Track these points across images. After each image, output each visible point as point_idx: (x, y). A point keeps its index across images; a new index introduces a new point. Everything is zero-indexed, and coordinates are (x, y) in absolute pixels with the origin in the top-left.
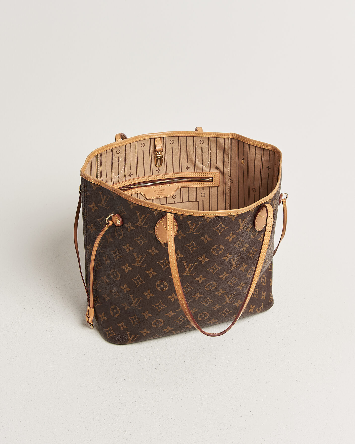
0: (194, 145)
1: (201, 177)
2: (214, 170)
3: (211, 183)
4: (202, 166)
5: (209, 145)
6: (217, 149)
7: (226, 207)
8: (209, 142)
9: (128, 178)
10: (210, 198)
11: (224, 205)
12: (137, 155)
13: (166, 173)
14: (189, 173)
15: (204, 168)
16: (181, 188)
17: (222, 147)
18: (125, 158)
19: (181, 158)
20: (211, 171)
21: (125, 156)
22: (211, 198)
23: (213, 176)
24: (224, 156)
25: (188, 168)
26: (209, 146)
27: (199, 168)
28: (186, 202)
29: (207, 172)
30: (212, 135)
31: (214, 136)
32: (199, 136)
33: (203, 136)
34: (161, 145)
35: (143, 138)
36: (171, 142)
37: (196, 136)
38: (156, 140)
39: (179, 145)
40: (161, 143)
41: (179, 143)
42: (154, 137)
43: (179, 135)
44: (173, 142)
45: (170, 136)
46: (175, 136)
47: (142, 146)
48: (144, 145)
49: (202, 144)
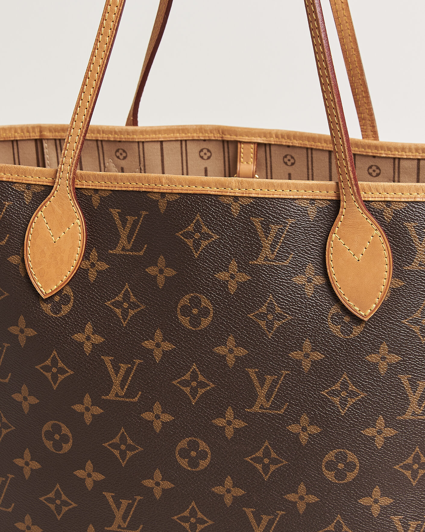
30: (407, 151)
31: (411, 155)
32: (366, 152)
33: (378, 155)
34: (253, 163)
35: (207, 136)
36: (286, 160)
37: (358, 153)
38: (240, 147)
39: (308, 172)
40: (253, 158)
41: (310, 167)
42: (237, 137)
43: (308, 144)
44: (292, 161)
45: (284, 144)
46: (297, 145)
47: (202, 157)
48: (209, 154)
49: (376, 176)
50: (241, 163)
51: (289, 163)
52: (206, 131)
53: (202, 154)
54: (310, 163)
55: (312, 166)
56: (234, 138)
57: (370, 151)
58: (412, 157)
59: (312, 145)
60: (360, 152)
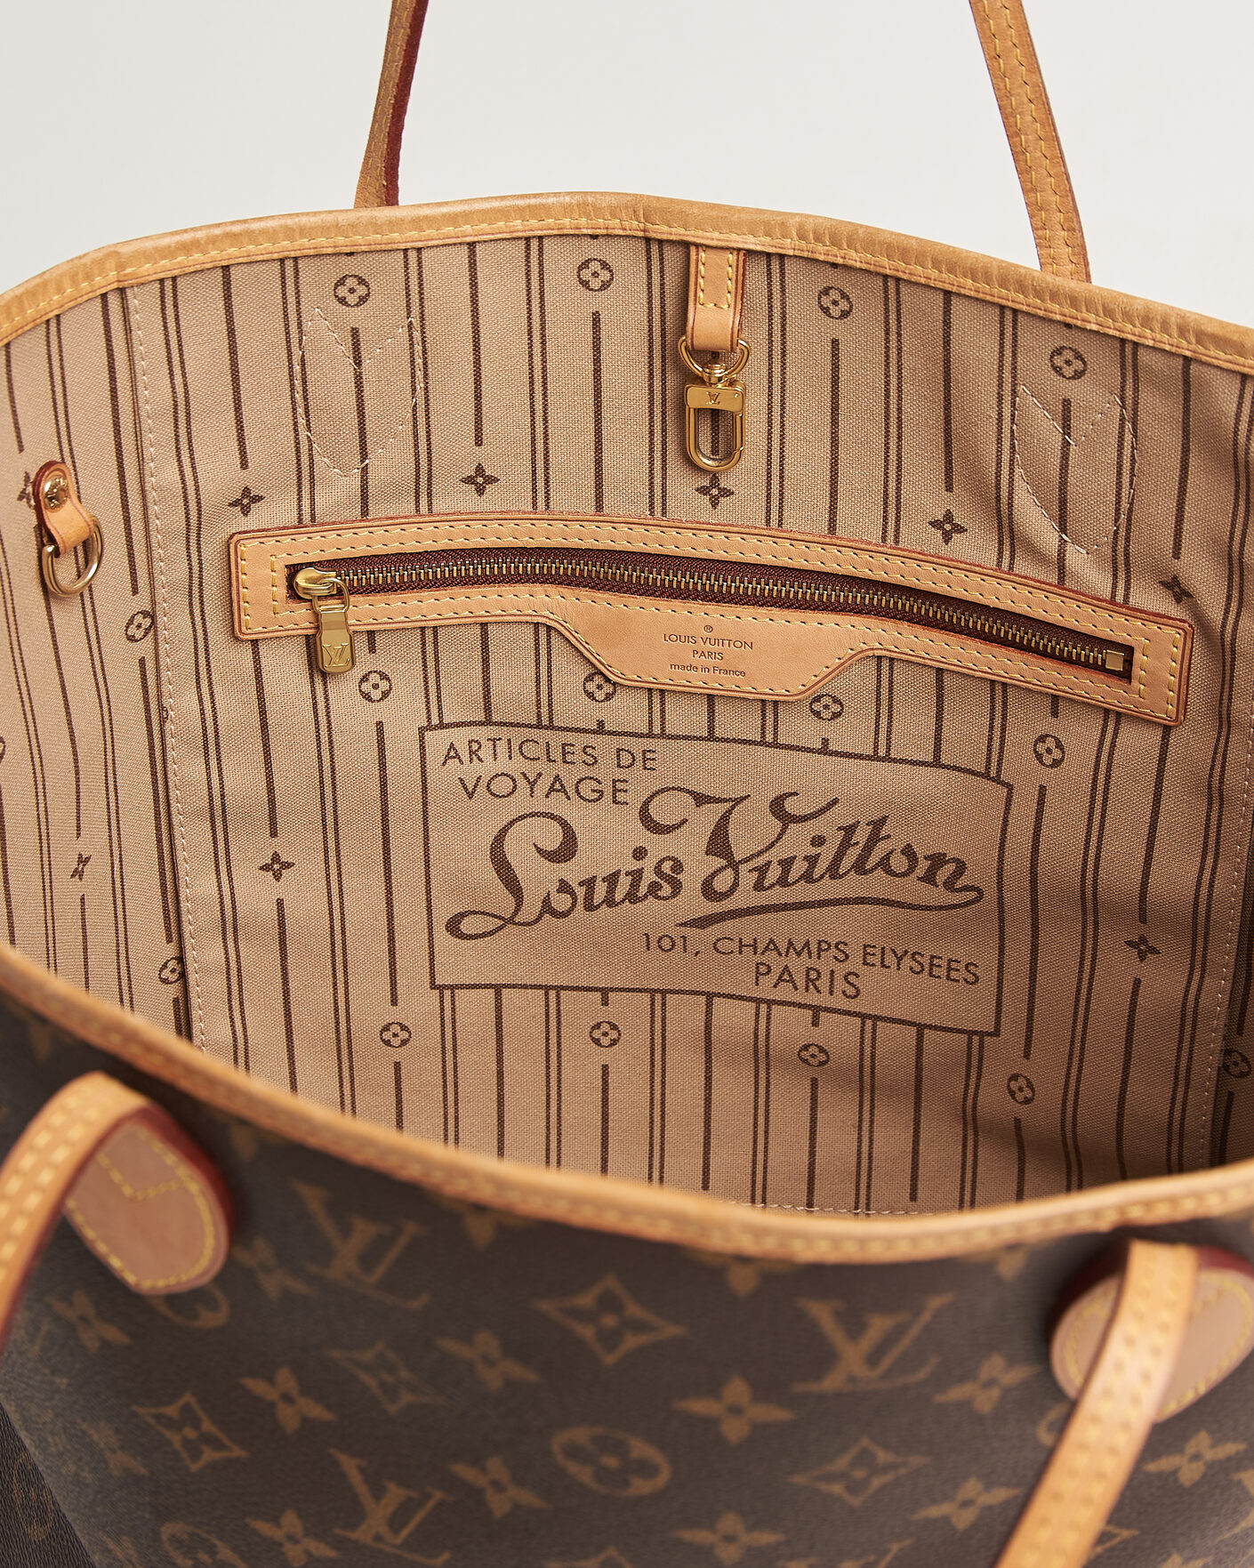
0: (1007, 375)
1: (1043, 622)
2: (1148, 597)
3: (1113, 681)
4: (1063, 542)
5: (1122, 399)
6: (1186, 451)
7: (1211, 886)
8: (1123, 376)
9: (452, 497)
10: (1100, 787)
11: (1202, 869)
12: (543, 343)
13: (774, 523)
14: (952, 564)
15: (1076, 557)
16: (884, 663)
17: (1229, 447)
18: (418, 348)
19: (900, 438)
20: (1126, 597)
21: (417, 334)
22: (1106, 792)
23: (1136, 641)
24: (1240, 520)
25: (947, 527)
26: (1123, 407)
27: (1036, 555)
28: (913, 763)
29: (1095, 600)
30: (1157, 326)
31: (1166, 343)
32: (1045, 310)
33: (1079, 323)
34: (732, 306)
35: (601, 224)
36: (826, 301)
37: (1024, 308)
38: (697, 261)
39: (887, 340)
40: (733, 294)
41: (893, 328)
42: (688, 233)
43: (887, 266)
44: (844, 305)
45: (822, 258)
46: (858, 265)
47: (585, 284)
48: (605, 276)
49: (1073, 378)
50: (699, 306)
51: (835, 311)
52: (598, 211)
53: (586, 274)
54: (893, 316)
55: (899, 327)
56: (677, 233)
57: (1056, 307)
58: (1167, 348)
59: (898, 271)
60: (1028, 306)
